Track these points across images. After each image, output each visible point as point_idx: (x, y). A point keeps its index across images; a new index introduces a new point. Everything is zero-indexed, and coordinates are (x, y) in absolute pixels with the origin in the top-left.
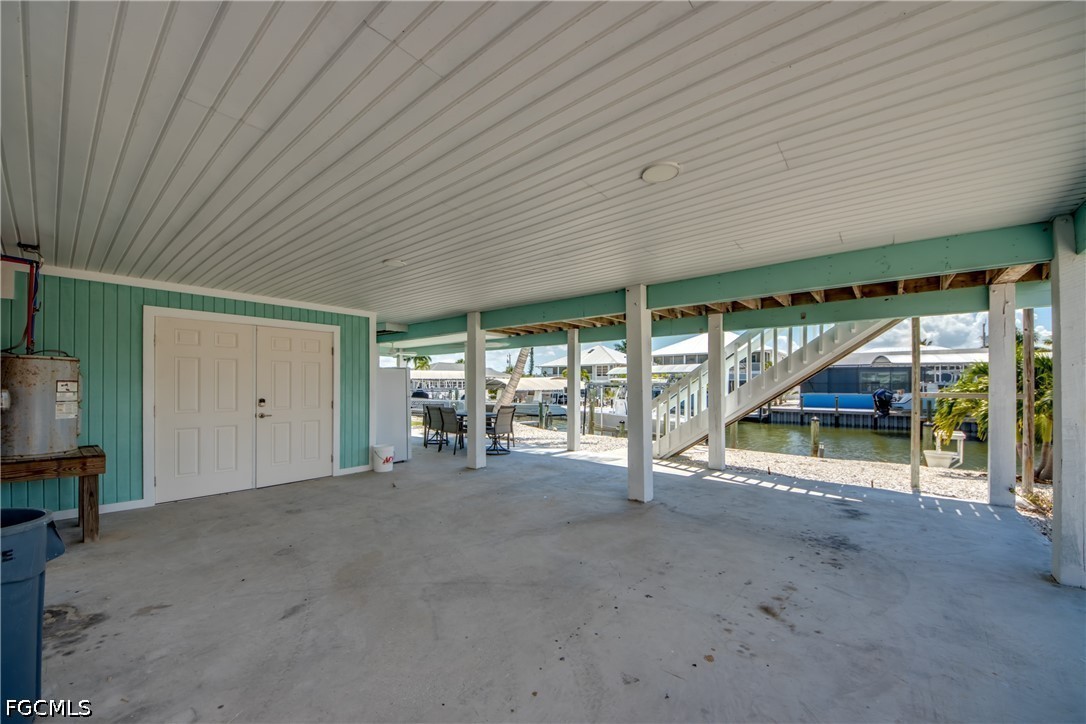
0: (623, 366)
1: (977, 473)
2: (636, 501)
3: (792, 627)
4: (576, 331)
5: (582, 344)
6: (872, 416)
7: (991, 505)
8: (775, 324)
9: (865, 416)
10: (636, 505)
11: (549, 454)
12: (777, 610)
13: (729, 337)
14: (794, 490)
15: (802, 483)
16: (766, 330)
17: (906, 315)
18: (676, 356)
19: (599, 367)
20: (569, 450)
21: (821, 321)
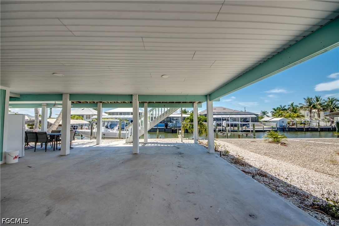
0: (96, 115)
1: (188, 139)
2: (135, 154)
3: (184, 168)
4: (101, 104)
5: (103, 108)
6: (164, 129)
7: (195, 143)
8: (158, 107)
9: (163, 129)
10: (136, 155)
11: (90, 147)
12: (180, 166)
13: (149, 109)
14: (161, 145)
15: (162, 144)
16: (156, 108)
17: (180, 107)
18: (116, 113)
19: (87, 115)
20: (97, 144)
21: (167, 107)
